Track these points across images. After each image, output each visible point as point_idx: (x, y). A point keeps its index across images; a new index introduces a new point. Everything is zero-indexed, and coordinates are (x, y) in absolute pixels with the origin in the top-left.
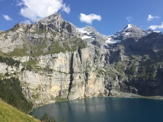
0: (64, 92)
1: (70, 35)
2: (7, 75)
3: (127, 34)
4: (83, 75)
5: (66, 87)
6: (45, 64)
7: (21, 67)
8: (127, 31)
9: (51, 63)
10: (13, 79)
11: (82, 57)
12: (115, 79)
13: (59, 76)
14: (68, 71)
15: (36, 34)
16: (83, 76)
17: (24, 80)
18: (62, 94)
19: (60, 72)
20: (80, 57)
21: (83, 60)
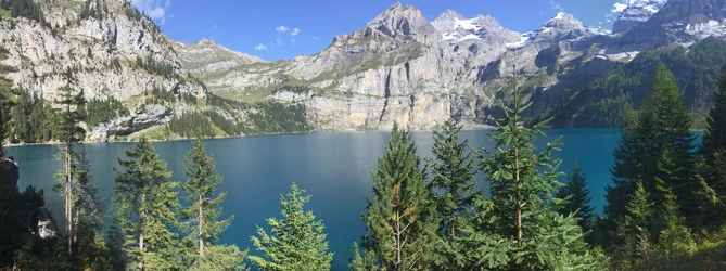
0: (372, 120)
1: (406, 39)
2: (294, 102)
3: (547, 30)
4: (405, 98)
5: (377, 114)
6: (348, 87)
7: (311, 93)
8: (548, 26)
9: (355, 85)
10: (299, 105)
11: (411, 73)
12: (468, 105)
13: (366, 100)
14: (382, 93)
15: (356, 47)
16: (406, 101)
17: (313, 106)
18: (369, 122)
19: (369, 96)
20: (408, 71)
21: (411, 77)
